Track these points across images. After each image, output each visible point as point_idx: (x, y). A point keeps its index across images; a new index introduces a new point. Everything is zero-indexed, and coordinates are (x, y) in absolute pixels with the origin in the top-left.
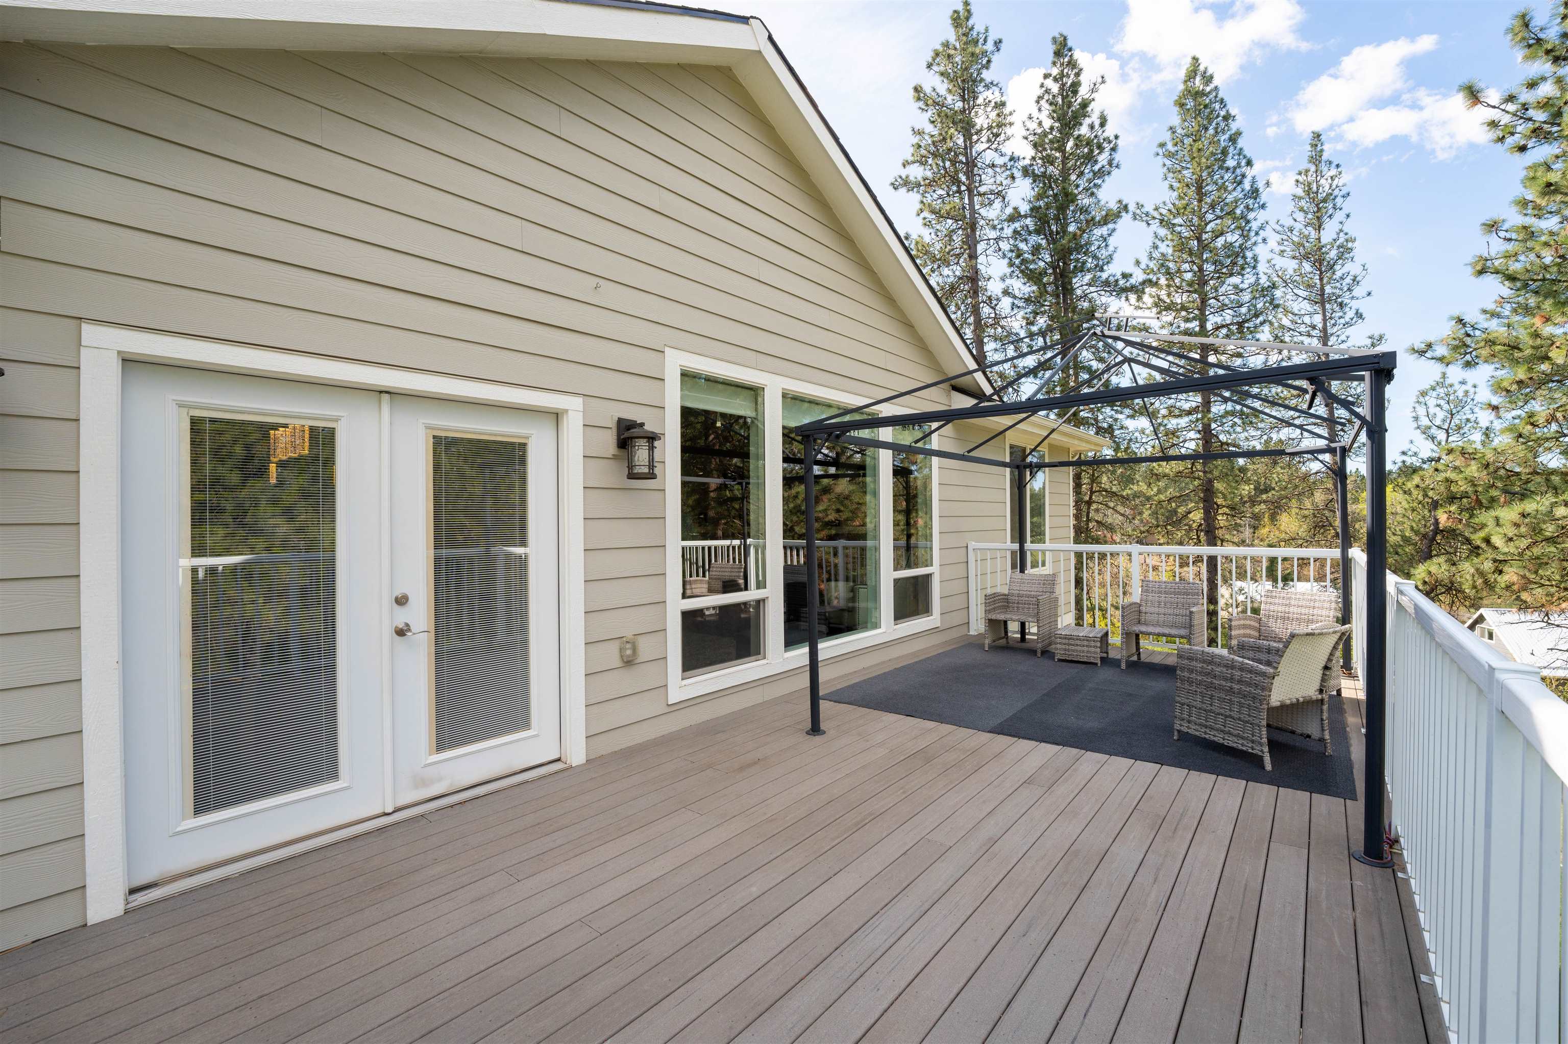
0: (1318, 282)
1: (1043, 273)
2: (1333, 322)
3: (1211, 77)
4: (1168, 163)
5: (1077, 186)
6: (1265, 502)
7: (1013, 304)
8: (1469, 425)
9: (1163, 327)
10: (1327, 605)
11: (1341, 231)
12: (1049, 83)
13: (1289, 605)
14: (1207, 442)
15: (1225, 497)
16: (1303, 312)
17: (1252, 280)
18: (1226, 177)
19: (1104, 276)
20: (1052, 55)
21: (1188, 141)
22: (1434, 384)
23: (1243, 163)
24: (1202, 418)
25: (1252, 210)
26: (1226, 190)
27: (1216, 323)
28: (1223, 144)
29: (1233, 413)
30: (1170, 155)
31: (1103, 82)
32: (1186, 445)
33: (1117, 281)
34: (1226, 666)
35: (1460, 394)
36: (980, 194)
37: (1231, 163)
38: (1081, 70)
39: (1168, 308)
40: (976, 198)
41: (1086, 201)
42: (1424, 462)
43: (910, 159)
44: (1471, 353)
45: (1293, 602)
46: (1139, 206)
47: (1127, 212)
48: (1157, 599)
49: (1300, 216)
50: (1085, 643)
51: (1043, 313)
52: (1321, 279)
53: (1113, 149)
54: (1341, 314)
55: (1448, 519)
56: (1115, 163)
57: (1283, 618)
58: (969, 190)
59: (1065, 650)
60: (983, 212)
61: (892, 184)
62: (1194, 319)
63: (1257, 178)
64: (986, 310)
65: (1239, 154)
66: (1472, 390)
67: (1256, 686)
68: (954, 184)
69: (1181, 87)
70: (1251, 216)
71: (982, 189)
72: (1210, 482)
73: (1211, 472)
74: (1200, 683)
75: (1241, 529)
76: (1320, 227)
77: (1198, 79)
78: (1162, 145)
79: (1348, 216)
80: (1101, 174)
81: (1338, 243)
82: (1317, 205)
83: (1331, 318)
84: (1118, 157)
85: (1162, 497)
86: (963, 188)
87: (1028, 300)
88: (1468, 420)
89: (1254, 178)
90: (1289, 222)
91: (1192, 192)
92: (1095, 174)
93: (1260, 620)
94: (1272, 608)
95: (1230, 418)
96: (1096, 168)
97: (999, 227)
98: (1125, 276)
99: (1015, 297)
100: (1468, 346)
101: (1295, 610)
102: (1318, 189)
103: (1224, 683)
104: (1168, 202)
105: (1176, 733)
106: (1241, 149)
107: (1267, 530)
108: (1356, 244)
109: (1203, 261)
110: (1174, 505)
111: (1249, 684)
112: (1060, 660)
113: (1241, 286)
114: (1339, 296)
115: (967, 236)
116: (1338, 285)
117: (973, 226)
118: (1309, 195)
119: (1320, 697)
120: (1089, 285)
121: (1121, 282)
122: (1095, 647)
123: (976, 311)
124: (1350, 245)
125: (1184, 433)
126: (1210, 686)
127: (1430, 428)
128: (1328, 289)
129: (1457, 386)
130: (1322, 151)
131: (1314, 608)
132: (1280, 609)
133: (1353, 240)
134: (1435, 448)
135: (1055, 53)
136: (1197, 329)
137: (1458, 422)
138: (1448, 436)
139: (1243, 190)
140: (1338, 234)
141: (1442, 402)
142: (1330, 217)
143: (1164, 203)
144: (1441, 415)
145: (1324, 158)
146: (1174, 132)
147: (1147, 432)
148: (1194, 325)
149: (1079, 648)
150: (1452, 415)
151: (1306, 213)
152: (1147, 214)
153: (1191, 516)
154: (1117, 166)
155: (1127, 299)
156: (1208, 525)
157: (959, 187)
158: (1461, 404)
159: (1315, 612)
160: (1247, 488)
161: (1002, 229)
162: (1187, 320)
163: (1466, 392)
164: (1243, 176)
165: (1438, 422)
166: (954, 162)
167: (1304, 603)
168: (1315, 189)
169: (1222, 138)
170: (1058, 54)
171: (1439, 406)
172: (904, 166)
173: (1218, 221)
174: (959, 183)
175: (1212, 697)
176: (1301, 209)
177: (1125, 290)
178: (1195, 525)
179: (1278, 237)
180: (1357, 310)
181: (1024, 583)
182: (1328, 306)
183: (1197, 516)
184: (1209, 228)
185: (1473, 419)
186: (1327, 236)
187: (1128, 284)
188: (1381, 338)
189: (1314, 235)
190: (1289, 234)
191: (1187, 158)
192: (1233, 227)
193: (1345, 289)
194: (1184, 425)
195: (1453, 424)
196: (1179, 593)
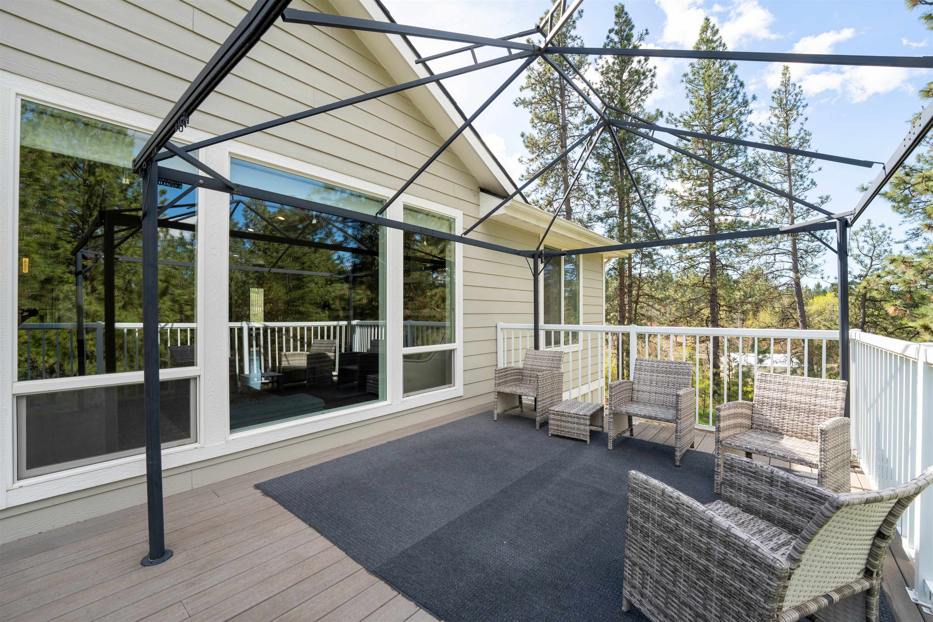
0: (786, 162)
1: (608, 156)
2: (796, 187)
3: (717, 30)
4: (689, 86)
5: (630, 100)
6: (750, 303)
7: (588, 175)
8: (886, 254)
9: (685, 191)
10: (832, 394)
11: (802, 129)
12: (613, 36)
13: (786, 392)
14: (713, 264)
15: (724, 299)
16: (776, 181)
17: (744, 160)
18: (727, 95)
19: (647, 157)
20: (614, 16)
21: (701, 72)
22: (862, 227)
23: (738, 84)
24: (710, 248)
25: (743, 114)
26: (726, 102)
27: (720, 188)
28: (724, 74)
29: (730, 245)
30: (691, 82)
31: (647, 33)
32: (700, 266)
33: (655, 160)
34: (699, 527)
35: (880, 233)
36: (568, 108)
37: (730, 85)
38: (633, 26)
39: (688, 179)
40: (566, 111)
41: (637, 110)
42: (856, 278)
43: (525, 85)
44: (909, 188)
45: (790, 389)
46: (671, 115)
47: (662, 117)
48: (649, 377)
49: (774, 120)
50: (576, 420)
51: (606, 181)
52: (788, 160)
53: (653, 76)
54: (801, 183)
55: (895, 310)
56: (654, 85)
57: (780, 406)
58: (562, 105)
59: (558, 426)
60: (571, 119)
61: (515, 103)
62: (705, 185)
63: (747, 94)
64: (571, 181)
65: (735, 79)
66: (889, 231)
67: (754, 586)
68: (552, 101)
69: (698, 38)
70: (743, 118)
71: (571, 105)
72: (715, 289)
73: (715, 283)
74: (658, 542)
75: (735, 321)
76: (788, 126)
77: (709, 32)
78: (685, 75)
79: (806, 119)
80: (644, 93)
81: (800, 137)
82: (786, 113)
83: (794, 185)
84: (656, 81)
85: (684, 299)
86: (558, 104)
87: (598, 174)
88: (886, 251)
89: (745, 94)
90: (767, 124)
91: (704, 104)
92: (642, 92)
93: (753, 406)
94: (766, 393)
95: (728, 249)
96: (643, 88)
97: (581, 128)
98: (661, 157)
99: (589, 171)
100: (907, 183)
101: (794, 398)
102: (787, 103)
103: (695, 556)
104: (689, 112)
105: (625, 602)
106: (736, 76)
107: (750, 322)
108: (811, 137)
109: (712, 148)
110: (691, 304)
111: (740, 576)
112: (553, 435)
113: (736, 164)
114: (800, 171)
115: (561, 134)
116: (800, 164)
117: (564, 128)
118: (780, 106)
119: (866, 585)
120: (637, 163)
121: (658, 161)
122: (585, 425)
123: (565, 181)
124: (808, 138)
125: (699, 258)
126: (672, 552)
127: (859, 256)
128: (793, 167)
129: (878, 229)
130: (789, 77)
131: (816, 396)
132: (775, 395)
133: (810, 135)
134: (864, 269)
135: (616, 16)
136: (707, 192)
137: (878, 252)
138: (872, 261)
139: (737, 103)
140: (800, 131)
141: (868, 239)
142: (795, 120)
143: (687, 113)
144: (867, 247)
145: (791, 82)
146: (693, 67)
147: (675, 258)
148: (705, 189)
149: (570, 425)
150: (875, 247)
151: (779, 118)
152: (675, 120)
153: (702, 311)
154: (656, 88)
155: (662, 173)
156: (713, 317)
157: (556, 103)
158: (881, 240)
159: (818, 401)
160: (739, 294)
161: (583, 129)
162: (701, 185)
163: (884, 233)
164: (738, 93)
165: (865, 252)
166: (552, 88)
167: (804, 390)
168: (784, 102)
169: (724, 70)
170: (618, 16)
171: (866, 241)
172: (521, 90)
173: (721, 123)
174: (555, 100)
175: (675, 571)
176: (776, 116)
177: (660, 166)
178: (705, 318)
179: (760, 134)
180: (812, 180)
181: (536, 359)
182: (792, 178)
183: (706, 312)
184: (715, 128)
185: (889, 250)
186: (792, 133)
187: (662, 162)
188: (827, 198)
189: (783, 131)
190: (767, 131)
191: (701, 83)
192: (731, 125)
193: (804, 166)
194: (698, 254)
195: (875, 253)
196: (670, 373)
